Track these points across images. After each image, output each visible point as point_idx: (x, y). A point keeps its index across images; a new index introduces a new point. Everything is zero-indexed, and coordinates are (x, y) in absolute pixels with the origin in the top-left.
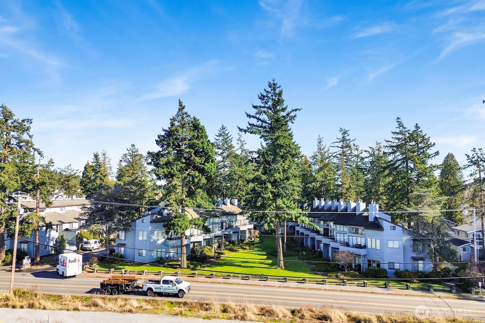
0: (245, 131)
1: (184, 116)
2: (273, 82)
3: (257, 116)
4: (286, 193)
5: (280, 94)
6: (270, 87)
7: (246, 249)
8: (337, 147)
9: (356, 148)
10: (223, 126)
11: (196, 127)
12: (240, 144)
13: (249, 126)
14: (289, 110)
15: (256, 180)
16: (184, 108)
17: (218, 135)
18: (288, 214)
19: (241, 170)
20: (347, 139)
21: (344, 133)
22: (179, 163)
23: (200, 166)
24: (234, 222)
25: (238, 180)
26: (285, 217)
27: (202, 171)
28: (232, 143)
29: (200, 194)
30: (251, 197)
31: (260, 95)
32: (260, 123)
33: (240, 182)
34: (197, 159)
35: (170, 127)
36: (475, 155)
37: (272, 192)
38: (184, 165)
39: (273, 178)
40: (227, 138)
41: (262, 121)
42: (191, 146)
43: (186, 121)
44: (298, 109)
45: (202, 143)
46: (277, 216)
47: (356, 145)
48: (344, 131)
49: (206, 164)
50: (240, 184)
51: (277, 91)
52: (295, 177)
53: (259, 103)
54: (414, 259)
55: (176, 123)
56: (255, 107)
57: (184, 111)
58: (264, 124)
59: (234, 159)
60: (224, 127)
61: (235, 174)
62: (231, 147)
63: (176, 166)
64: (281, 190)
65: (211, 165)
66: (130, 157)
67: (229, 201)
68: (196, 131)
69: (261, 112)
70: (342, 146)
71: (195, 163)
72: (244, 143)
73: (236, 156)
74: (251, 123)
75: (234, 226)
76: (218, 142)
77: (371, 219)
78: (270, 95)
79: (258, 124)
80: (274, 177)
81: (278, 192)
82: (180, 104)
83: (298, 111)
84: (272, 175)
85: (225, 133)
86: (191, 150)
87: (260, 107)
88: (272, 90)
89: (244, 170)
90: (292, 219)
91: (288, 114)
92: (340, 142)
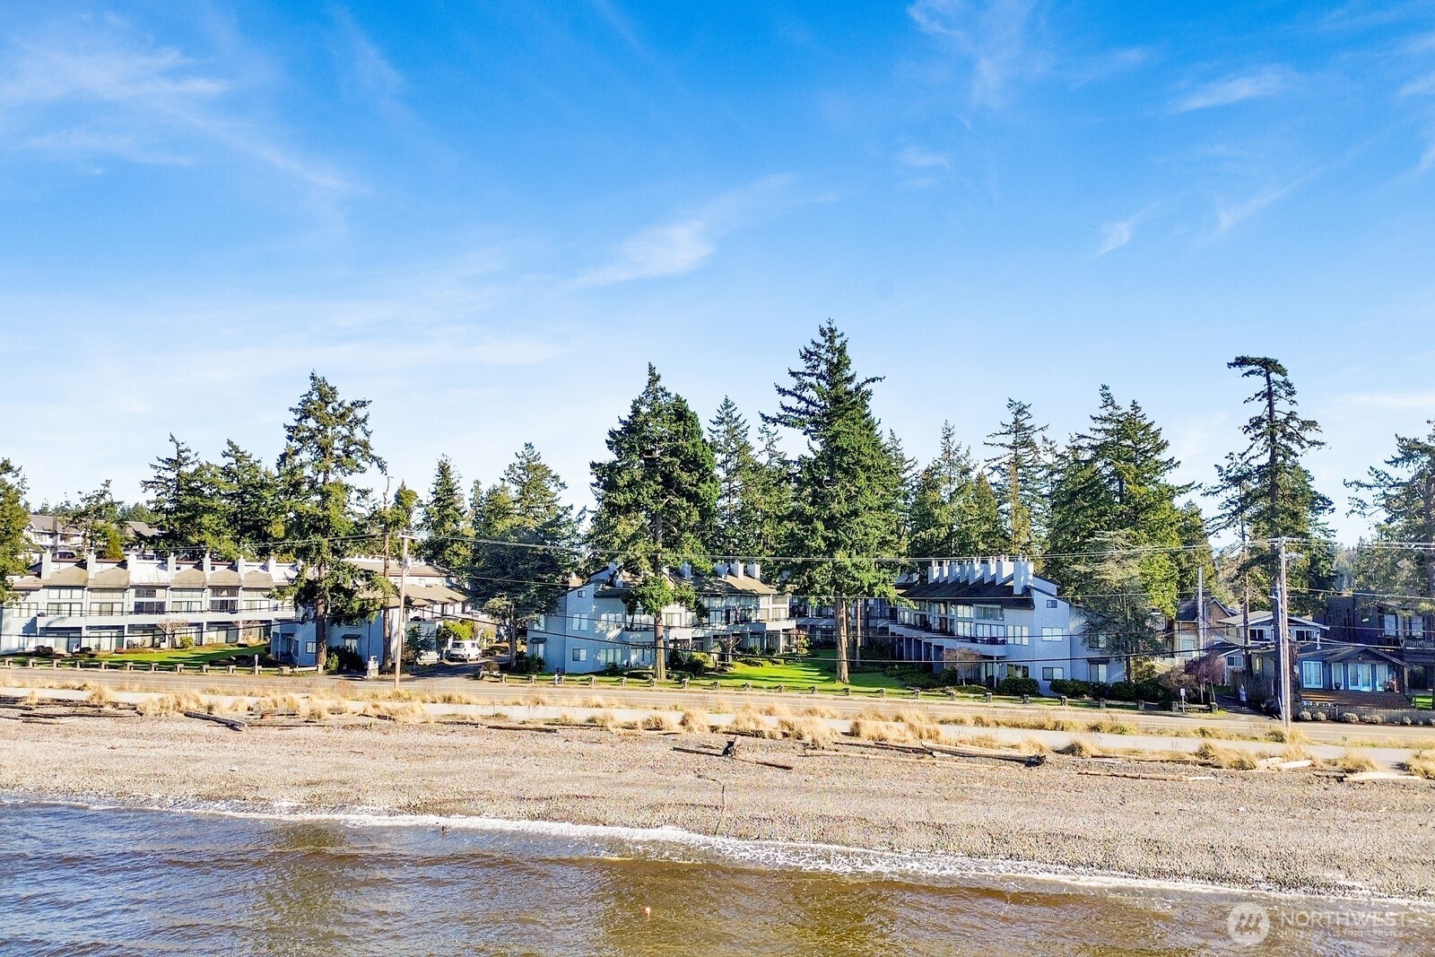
0: (774, 421)
1: (660, 394)
2: (829, 326)
3: (798, 393)
4: (850, 539)
5: (841, 351)
6: (823, 334)
7: (778, 663)
8: (1002, 445)
9: (1048, 447)
10: (727, 400)
11: (681, 414)
12: (766, 441)
13: (782, 413)
14: (859, 380)
15: (796, 515)
16: (658, 378)
17: (715, 420)
18: (854, 579)
19: (768, 499)
20: (1027, 426)
21: (1019, 412)
22: (652, 483)
23: (690, 488)
24: (753, 611)
25: (762, 522)
26: (849, 584)
27: (693, 497)
28: (747, 439)
29: (690, 542)
30: (786, 547)
31: (804, 352)
32: (803, 405)
33: (766, 528)
34: (685, 476)
35: (631, 414)
36: (1231, 466)
37: (825, 539)
38: (660, 487)
39: (828, 512)
40: (736, 427)
41: (807, 402)
42: (674, 452)
43: (663, 403)
44: (878, 379)
45: (694, 445)
46: (833, 582)
47: (1049, 441)
48: (1017, 406)
49: (700, 484)
50: (766, 533)
51: (838, 343)
52: (870, 509)
53: (801, 366)
54: (1092, 661)
55: (644, 410)
56: (793, 374)
57: (659, 384)
58: (812, 408)
59: (752, 476)
60: (729, 403)
61: (754, 508)
62: (745, 447)
63: (646, 490)
64: (842, 533)
65: (710, 487)
66: (522, 471)
67: (741, 567)
68: (682, 422)
69: (805, 387)
70: (1015, 442)
71: (679, 484)
72: (775, 437)
73: (757, 469)
74: (785, 405)
75: (753, 619)
76: (715, 436)
77: (1017, 591)
78: (823, 351)
79: (799, 408)
80: (829, 509)
81: (837, 538)
82: (651, 370)
83: (877, 382)
84: (826, 506)
85: (731, 417)
86: (675, 459)
87: (804, 374)
88: (826, 341)
89: (775, 499)
90: (861, 588)
91: (858, 389)
92: (1009, 433)
